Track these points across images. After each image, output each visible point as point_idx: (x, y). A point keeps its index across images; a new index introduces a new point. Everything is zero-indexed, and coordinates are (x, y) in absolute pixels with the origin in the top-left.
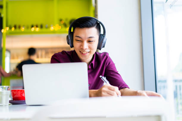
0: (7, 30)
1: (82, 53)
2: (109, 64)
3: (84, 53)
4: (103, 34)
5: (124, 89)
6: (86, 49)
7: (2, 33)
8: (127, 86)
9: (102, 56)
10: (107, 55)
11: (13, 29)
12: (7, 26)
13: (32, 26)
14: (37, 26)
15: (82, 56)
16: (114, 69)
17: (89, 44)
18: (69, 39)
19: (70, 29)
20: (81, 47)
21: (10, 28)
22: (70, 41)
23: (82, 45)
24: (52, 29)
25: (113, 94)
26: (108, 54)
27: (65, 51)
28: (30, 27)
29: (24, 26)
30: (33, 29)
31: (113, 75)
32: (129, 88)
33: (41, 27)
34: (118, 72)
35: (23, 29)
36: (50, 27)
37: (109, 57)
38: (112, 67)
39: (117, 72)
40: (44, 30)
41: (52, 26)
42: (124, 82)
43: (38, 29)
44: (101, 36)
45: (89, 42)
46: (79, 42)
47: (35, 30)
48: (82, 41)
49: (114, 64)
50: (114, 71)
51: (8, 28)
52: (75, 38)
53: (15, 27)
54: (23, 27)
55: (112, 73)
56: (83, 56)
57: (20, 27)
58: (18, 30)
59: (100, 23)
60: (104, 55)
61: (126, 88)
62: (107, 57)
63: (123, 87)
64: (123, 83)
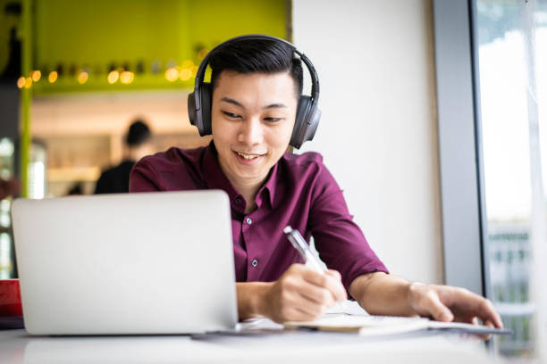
0: (33, 82)
1: (242, 157)
2: (324, 190)
3: (246, 157)
4: (310, 95)
5: (370, 275)
6: (256, 144)
7: (19, 92)
8: (381, 264)
9: (301, 166)
10: (318, 161)
11: (53, 77)
12: (35, 68)
13: (112, 68)
14: (126, 68)
15: (239, 168)
16: (340, 206)
17: (268, 129)
18: (198, 105)
19: (201, 75)
20: (241, 138)
21: (45, 74)
22: (199, 114)
23: (244, 132)
24: (172, 75)
25: (321, 296)
26: (321, 158)
27: (178, 150)
28: (104, 69)
29: (85, 68)
30: (113, 77)
31: (334, 228)
32: (387, 273)
33: (140, 69)
34: (352, 217)
35: (83, 78)
36: (167, 69)
37: (325, 168)
38: (332, 203)
39: (348, 218)
40: (147, 78)
41: (173, 67)
42: (373, 253)
43: (128, 78)
44: (305, 103)
45: (268, 120)
46: (232, 119)
47: (119, 80)
48: (243, 118)
49: (340, 192)
50: (340, 216)
51: (37, 75)
52: (217, 105)
53: (60, 70)
54: (85, 71)
55: (330, 223)
56: (242, 166)
57: (73, 71)
58: (67, 81)
59: (303, 57)
60: (309, 163)
61: (376, 271)
62: (317, 168)
63: (366, 267)
64: (368, 254)
